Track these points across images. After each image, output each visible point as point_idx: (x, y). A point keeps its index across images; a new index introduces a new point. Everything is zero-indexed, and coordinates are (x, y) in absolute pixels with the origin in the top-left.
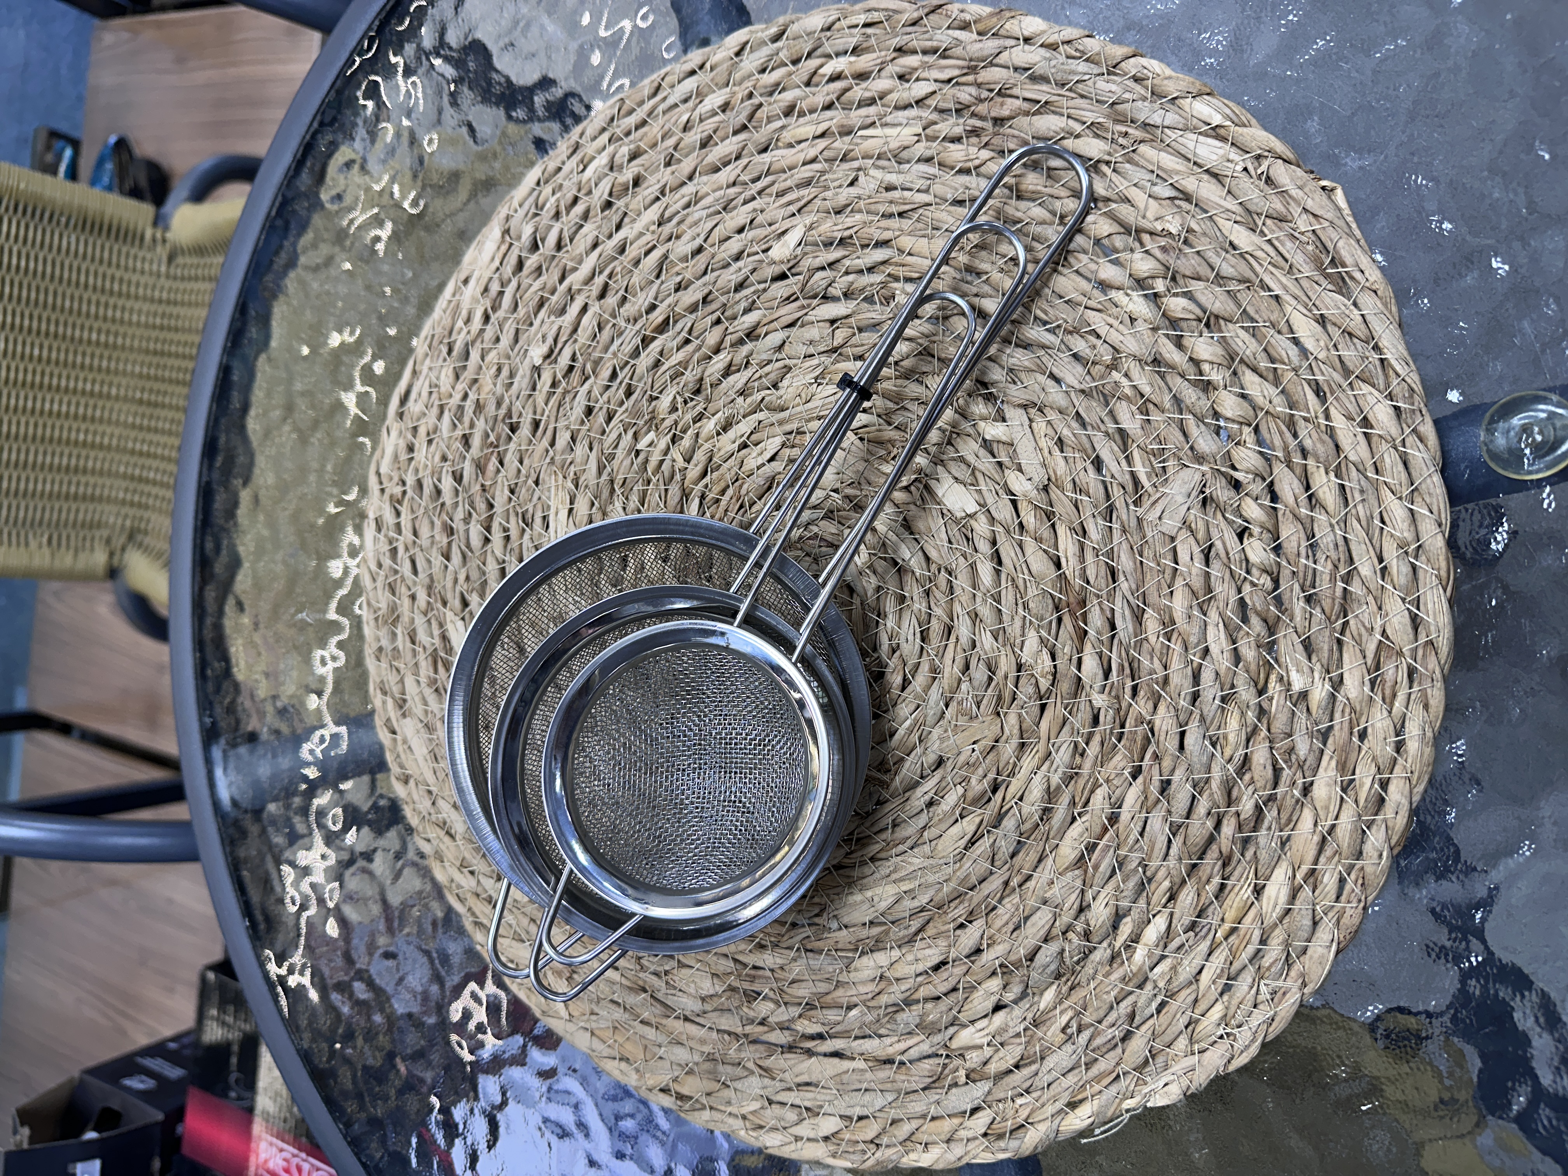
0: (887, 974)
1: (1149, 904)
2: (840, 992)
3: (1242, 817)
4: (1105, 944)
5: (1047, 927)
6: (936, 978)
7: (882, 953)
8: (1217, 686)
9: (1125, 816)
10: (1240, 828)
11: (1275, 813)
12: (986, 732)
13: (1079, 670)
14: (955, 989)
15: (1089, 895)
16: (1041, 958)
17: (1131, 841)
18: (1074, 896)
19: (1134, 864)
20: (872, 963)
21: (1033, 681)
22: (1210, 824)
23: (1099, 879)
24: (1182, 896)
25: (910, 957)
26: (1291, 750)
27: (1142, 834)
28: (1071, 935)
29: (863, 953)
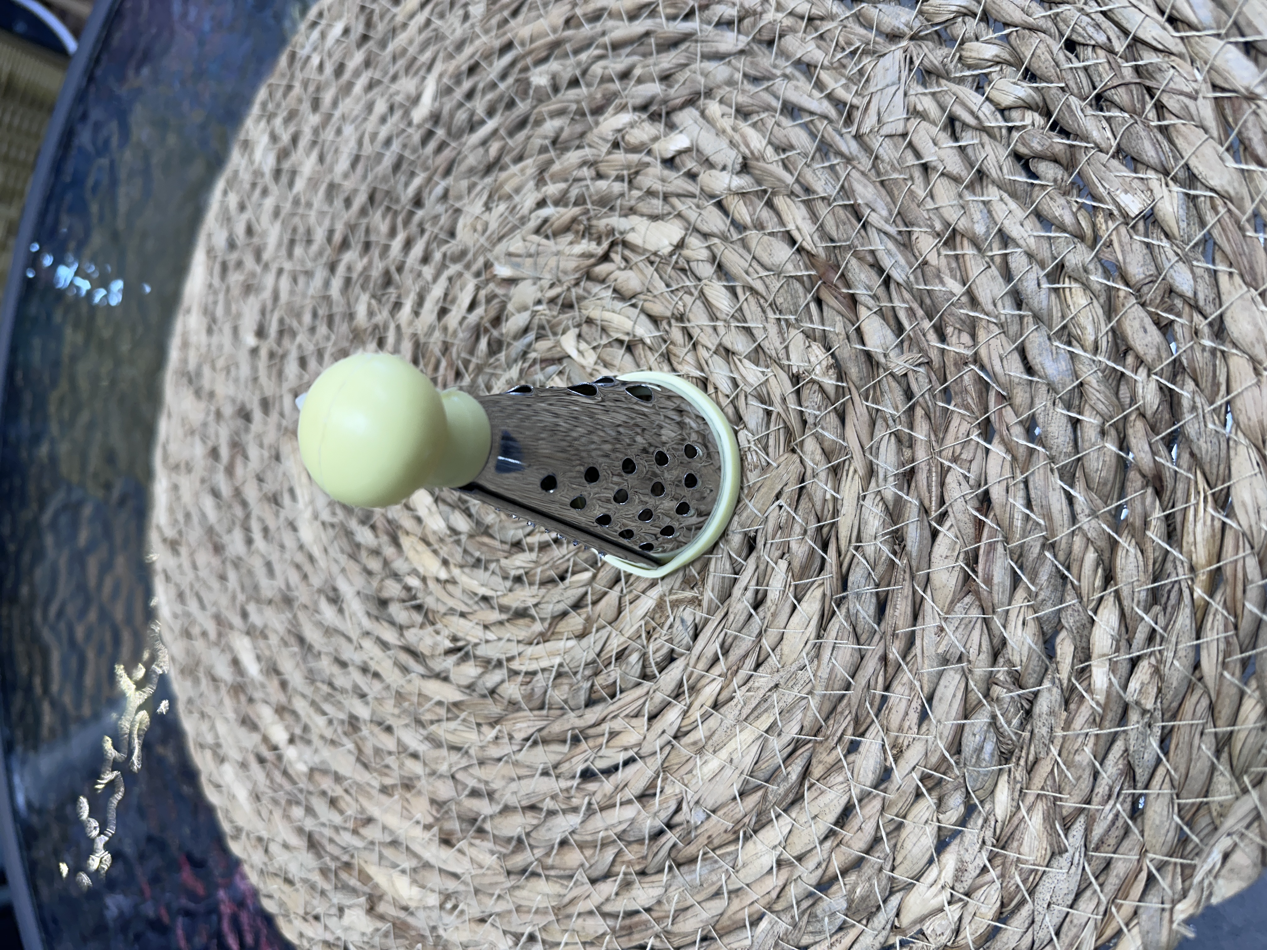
0: (786, 856)
1: (1080, 596)
2: (736, 904)
3: (1149, 413)
4: (1047, 684)
5: (960, 695)
6: (846, 834)
7: (769, 827)
8: (1036, 267)
9: (997, 494)
10: (1154, 429)
11: (1190, 385)
12: (785, 478)
13: (864, 344)
14: (877, 840)
15: (997, 621)
16: (970, 742)
17: (1018, 523)
18: (976, 634)
19: (1036, 550)
20: (760, 847)
21: (816, 387)
22: (1111, 447)
23: (999, 595)
24: (1120, 561)
25: (804, 817)
26: (1171, 291)
27: (1029, 504)
28: (997, 691)
29: (747, 838)
